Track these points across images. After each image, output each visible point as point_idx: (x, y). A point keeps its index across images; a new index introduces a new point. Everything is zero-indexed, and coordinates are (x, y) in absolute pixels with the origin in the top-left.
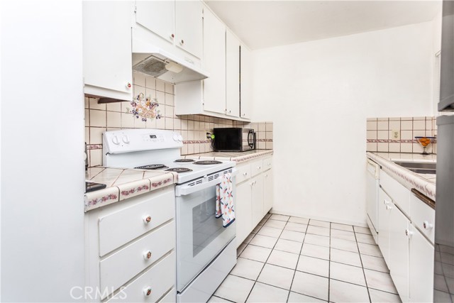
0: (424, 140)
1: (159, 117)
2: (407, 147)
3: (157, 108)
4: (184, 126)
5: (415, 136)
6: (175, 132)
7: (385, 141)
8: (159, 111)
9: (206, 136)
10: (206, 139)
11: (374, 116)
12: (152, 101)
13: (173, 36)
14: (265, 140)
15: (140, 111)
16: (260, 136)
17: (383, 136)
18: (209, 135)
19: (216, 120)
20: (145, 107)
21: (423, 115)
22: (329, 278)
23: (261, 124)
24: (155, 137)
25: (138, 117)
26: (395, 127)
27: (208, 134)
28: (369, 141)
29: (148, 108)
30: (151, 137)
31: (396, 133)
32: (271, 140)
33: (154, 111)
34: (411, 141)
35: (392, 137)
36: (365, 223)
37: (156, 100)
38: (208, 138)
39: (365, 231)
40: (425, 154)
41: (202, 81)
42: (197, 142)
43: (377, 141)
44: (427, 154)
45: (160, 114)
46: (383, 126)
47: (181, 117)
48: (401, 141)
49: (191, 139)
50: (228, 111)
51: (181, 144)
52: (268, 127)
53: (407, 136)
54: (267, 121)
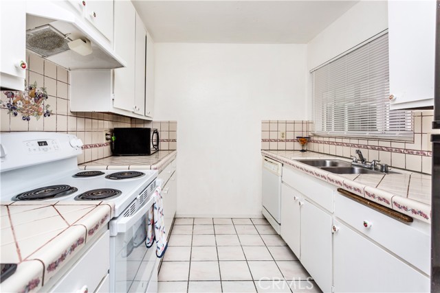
0: (303, 139)
1: (48, 114)
2: (290, 145)
3: (46, 102)
4: (81, 126)
5: (296, 136)
6: (70, 135)
7: (275, 141)
8: (48, 106)
9: (104, 137)
10: (105, 141)
11: (267, 119)
12: (39, 90)
13: (84, 3)
14: (168, 141)
15: (20, 105)
16: (163, 136)
17: (274, 136)
18: (109, 137)
19: (116, 117)
20: (27, 99)
21: (301, 120)
22: (253, 280)
23: (164, 122)
24: (45, 143)
25: (16, 114)
26: (282, 128)
27: (107, 134)
28: (264, 140)
29: (32, 101)
30: (40, 143)
31: (283, 134)
32: (174, 141)
33: (41, 106)
34: (293, 141)
35: (280, 138)
36: (260, 214)
37: (44, 89)
38: (107, 139)
39: (261, 222)
40: (303, 151)
41: (112, 70)
42: (96, 146)
43: (270, 140)
44: (305, 151)
45: (49, 109)
46: (273, 127)
47: (77, 115)
48: (287, 141)
49: (89, 142)
50: (137, 108)
51: (80, 152)
52: (172, 127)
53: (290, 136)
54: (171, 120)
